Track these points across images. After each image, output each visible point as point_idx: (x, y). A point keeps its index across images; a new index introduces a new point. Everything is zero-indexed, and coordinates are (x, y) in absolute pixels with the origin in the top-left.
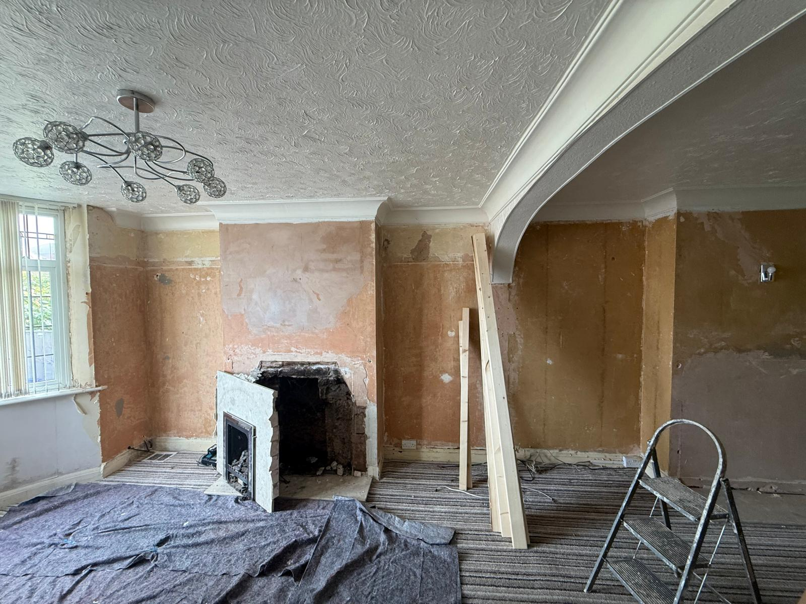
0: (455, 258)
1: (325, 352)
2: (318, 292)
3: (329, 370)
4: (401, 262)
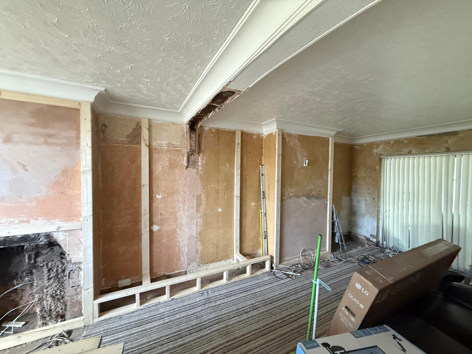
0: (161, 144)
1: (34, 219)
2: (24, 163)
3: (39, 235)
4: (118, 144)
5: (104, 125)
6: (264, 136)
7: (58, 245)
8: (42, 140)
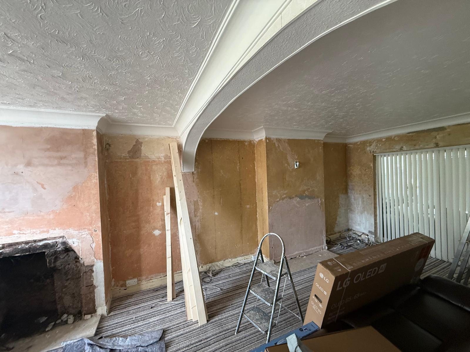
0: (159, 157)
1: (52, 229)
2: (43, 183)
3: (56, 243)
4: (121, 159)
5: (108, 144)
6: (255, 142)
7: (73, 250)
8: (56, 162)
